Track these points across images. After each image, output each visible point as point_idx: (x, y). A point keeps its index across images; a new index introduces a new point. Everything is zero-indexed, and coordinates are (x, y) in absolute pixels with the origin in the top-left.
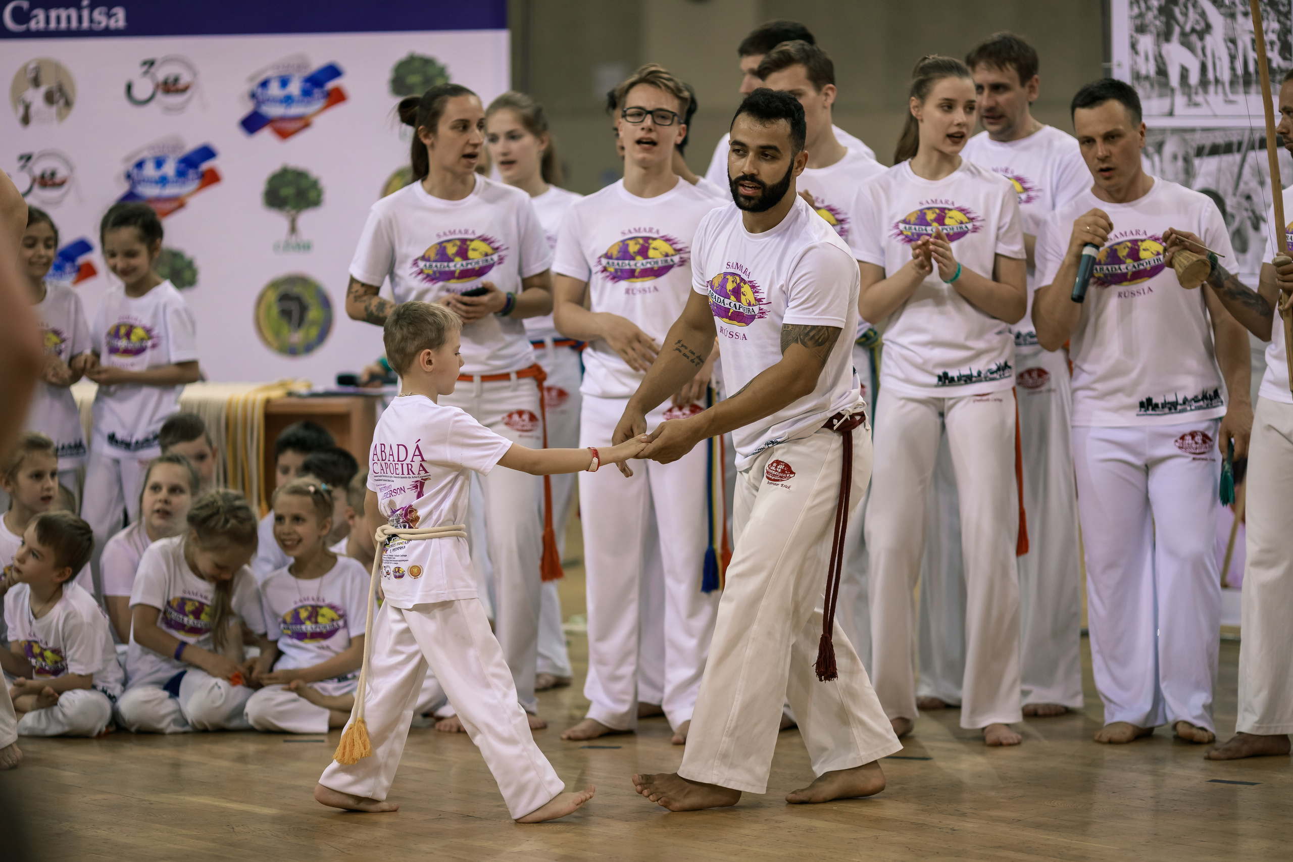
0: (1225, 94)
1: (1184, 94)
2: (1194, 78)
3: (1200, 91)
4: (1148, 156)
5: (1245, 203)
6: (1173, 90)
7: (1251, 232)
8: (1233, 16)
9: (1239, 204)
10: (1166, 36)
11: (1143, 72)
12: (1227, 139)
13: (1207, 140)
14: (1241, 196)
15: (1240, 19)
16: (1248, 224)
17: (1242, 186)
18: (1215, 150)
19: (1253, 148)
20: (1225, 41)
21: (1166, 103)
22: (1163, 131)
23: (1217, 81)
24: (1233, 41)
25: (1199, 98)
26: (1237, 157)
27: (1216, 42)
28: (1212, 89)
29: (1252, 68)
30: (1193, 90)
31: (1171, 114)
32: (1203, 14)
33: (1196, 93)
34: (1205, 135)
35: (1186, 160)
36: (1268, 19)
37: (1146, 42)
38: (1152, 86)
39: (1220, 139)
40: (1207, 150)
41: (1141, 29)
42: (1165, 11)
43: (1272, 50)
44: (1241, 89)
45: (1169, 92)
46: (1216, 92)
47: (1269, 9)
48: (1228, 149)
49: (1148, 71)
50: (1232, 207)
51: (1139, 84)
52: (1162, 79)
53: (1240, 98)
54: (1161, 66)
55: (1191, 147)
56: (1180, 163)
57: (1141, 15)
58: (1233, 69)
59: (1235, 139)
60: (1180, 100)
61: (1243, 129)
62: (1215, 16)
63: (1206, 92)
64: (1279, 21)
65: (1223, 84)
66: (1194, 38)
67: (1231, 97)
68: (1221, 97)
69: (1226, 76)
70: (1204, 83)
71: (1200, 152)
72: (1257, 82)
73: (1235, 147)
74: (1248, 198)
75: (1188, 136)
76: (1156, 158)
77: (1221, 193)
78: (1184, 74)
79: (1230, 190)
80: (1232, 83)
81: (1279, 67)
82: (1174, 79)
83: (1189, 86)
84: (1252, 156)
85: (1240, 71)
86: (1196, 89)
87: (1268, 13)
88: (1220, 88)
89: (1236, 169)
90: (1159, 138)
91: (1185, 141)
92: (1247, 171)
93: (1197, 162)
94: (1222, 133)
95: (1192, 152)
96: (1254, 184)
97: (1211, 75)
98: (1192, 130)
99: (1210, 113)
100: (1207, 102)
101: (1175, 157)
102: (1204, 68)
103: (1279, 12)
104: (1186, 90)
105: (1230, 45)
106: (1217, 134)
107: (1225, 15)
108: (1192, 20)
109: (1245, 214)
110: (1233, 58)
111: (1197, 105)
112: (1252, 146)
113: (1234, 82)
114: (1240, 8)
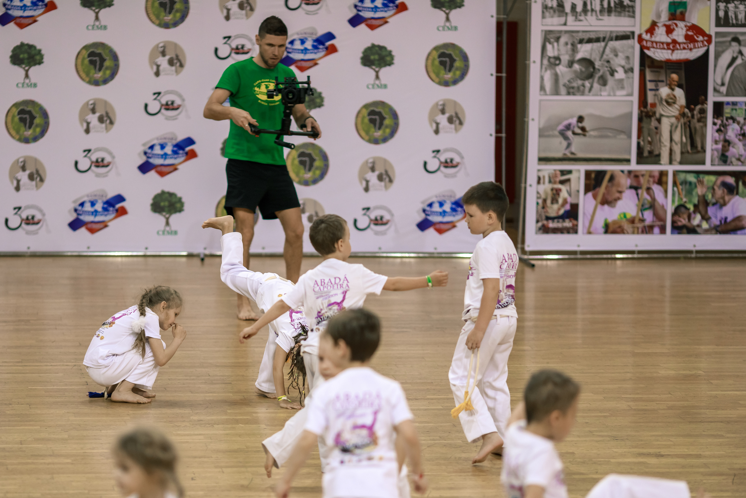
0: (597, 16)
1: (573, 15)
2: (579, 8)
3: (583, 14)
4: (550, 43)
5: (606, 64)
6: (567, 14)
7: (609, 77)
9: (603, 64)
11: (550, 5)
12: (597, 36)
13: (586, 36)
14: (604, 61)
16: (608, 73)
17: (605, 57)
18: (590, 41)
21: (562, 20)
22: (560, 32)
23: (592, 10)
25: (582, 18)
26: (603, 44)
28: (589, 13)
29: (612, 5)
30: (578, 14)
31: (565, 24)
33: (580, 15)
34: (584, 34)
35: (573, 45)
38: (554, 11)
39: (593, 36)
40: (585, 41)
44: (606, 14)
45: (565, 15)
46: (592, 15)
48: (598, 40)
49: (552, 5)
50: (599, 66)
51: (547, 11)
52: (561, 9)
53: (606, 18)
54: (561, 3)
55: (577, 39)
56: (569, 46)
58: (602, 5)
59: (601, 36)
60: (570, 19)
61: (606, 32)
63: (586, 14)
65: (596, 12)
67: (600, 17)
68: (594, 17)
69: (598, 8)
70: (585, 10)
71: (581, 41)
72: (615, 11)
73: (601, 39)
74: (608, 62)
75: (574, 34)
76: (555, 44)
77: (592, 59)
78: (574, 7)
79: (598, 58)
80: (601, 11)
81: (628, 4)
82: (568, 8)
83: (577, 12)
85: (606, 6)
86: (580, 13)
88: (594, 13)
89: (601, 49)
90: (558, 35)
91: (573, 36)
92: (608, 50)
93: (579, 46)
94: (594, 33)
95: (576, 42)
96: (611, 56)
97: (589, 7)
98: (578, 32)
99: (588, 24)
100: (586, 19)
101: (567, 44)
102: (585, 4)
104: (575, 14)
106: (591, 33)
109: (606, 69)
111: (580, 20)
112: (611, 39)
113: (602, 11)
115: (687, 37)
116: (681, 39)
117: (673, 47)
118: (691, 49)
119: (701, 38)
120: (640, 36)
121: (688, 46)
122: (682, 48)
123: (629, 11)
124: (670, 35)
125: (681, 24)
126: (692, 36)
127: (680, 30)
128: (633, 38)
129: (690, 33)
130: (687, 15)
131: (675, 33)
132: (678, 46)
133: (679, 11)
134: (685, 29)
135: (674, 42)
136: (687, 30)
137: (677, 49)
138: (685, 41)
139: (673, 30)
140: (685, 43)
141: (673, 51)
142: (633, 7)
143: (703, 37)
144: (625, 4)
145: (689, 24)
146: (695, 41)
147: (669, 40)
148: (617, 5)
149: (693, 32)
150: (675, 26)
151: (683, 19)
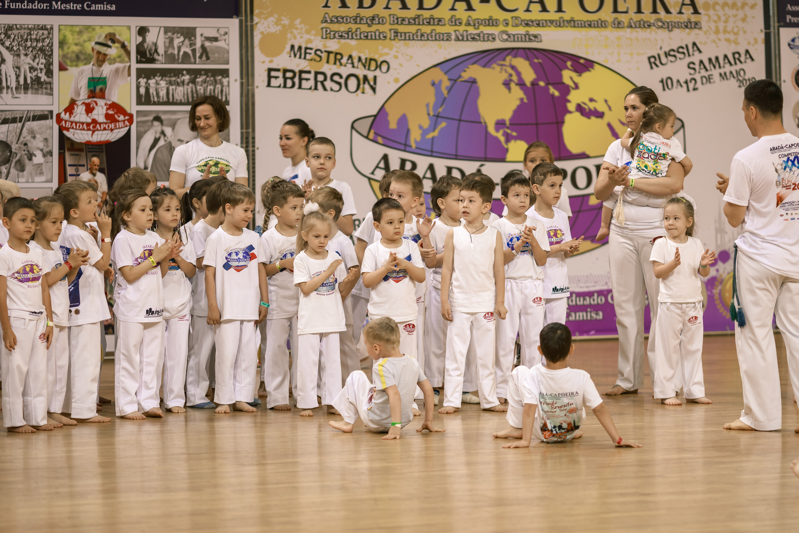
0: (13, 94)
5: (24, 147)
7: (27, 161)
8: (19, 55)
9: (20, 147)
12: (13, 116)
13: (2, 117)
14: (21, 144)
15: (23, 57)
16: (26, 157)
17: (22, 139)
18: (6, 121)
19: (29, 120)
20: (13, 68)
23: (8, 87)
24: (18, 68)
26: (20, 125)
27: (8, 68)
28: (4, 91)
29: (29, 81)
36: (38, 57)
39: (9, 116)
43: (41, 73)
44: (23, 91)
46: (7, 93)
47: (39, 53)
48: (14, 120)
50: (16, 149)
53: (22, 96)
58: (18, 81)
59: (18, 116)
61: (23, 111)
62: (8, 55)
64: (45, 58)
65: (12, 88)
67: (16, 95)
68: (10, 95)
72: (32, 88)
73: (18, 120)
74: (26, 144)
77: (9, 142)
79: (15, 141)
80: (17, 88)
81: (45, 81)
84: (29, 124)
85: (22, 82)
87: (39, 55)
88: (10, 91)
89: (18, 131)
92: (25, 131)
94: (10, 113)
96: (29, 138)
97: (4, 84)
99: (3, 103)
103: (45, 55)
105: (16, 70)
106: (7, 113)
107: (14, 55)
109: (24, 153)
110: (18, 76)
114: (23, 52)
115: (107, 116)
116: (101, 119)
117: (93, 127)
118: (112, 130)
119: (122, 118)
120: (58, 115)
121: (109, 127)
122: (102, 128)
123: (46, 88)
124: (90, 115)
125: (101, 102)
126: (112, 116)
127: (100, 108)
128: (52, 118)
129: (111, 112)
130: (107, 92)
131: (95, 112)
132: (98, 126)
133: (98, 88)
134: (105, 108)
135: (94, 121)
136: (107, 109)
137: (97, 130)
138: (105, 121)
139: (93, 109)
140: (106, 123)
141: (94, 132)
142: (50, 83)
143: (125, 117)
144: (42, 80)
145: (109, 103)
146: (115, 121)
147: (89, 120)
148: (35, 81)
149: (113, 110)
150: (95, 105)
151: (103, 97)
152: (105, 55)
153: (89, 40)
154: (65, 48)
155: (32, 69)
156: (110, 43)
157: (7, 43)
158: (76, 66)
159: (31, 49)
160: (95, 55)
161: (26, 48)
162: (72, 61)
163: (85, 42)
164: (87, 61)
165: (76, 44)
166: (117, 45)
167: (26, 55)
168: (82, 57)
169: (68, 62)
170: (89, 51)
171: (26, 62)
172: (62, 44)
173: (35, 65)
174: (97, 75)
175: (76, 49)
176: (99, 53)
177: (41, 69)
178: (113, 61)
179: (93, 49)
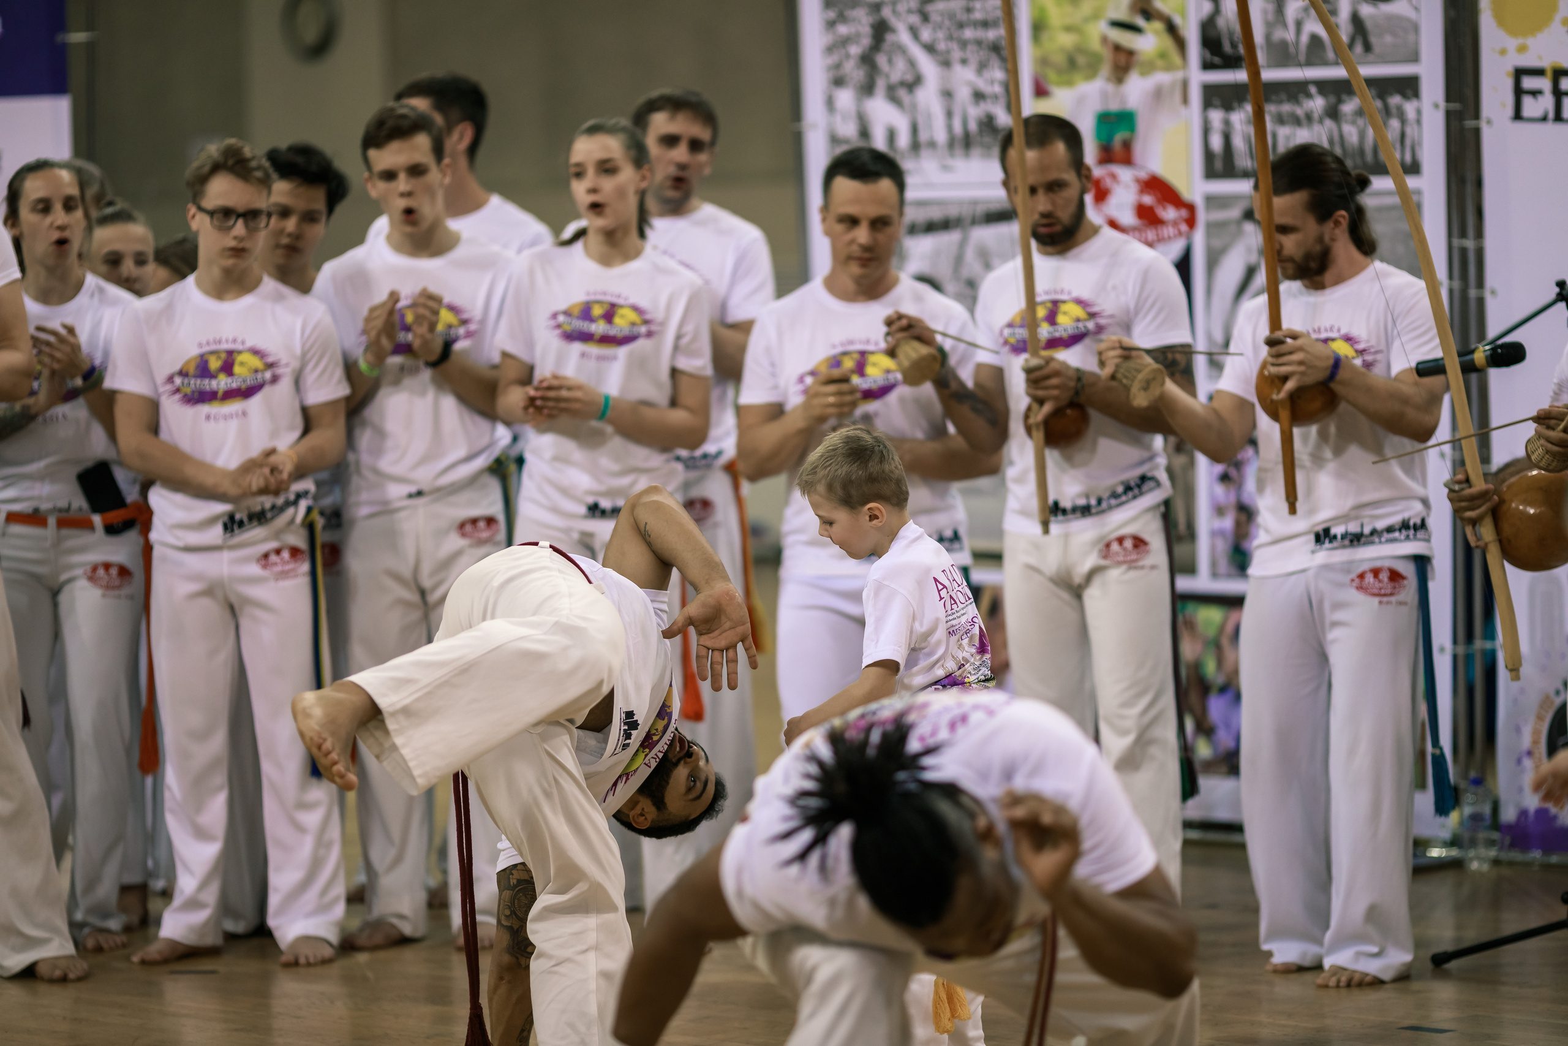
0: (941, 159)
2: (903, 140)
3: (911, 155)
5: (967, 290)
8: (948, 64)
9: (960, 291)
10: (867, 89)
11: (842, 134)
12: (943, 214)
13: (920, 216)
14: (962, 282)
15: (958, 67)
17: (963, 271)
18: (929, 227)
19: (975, 224)
20: (940, 94)
23: (930, 143)
24: (950, 95)
25: (909, 165)
26: (958, 235)
27: (928, 97)
28: (924, 153)
29: (972, 127)
30: (902, 156)
32: (912, 63)
34: (917, 209)
36: (990, 66)
37: (845, 98)
39: (937, 214)
40: (922, 227)
41: (838, 82)
42: (868, 60)
43: (996, 105)
44: (960, 152)
46: (930, 157)
47: (991, 55)
48: (945, 225)
49: (847, 133)
53: (961, 163)
54: (866, 125)
57: (838, 66)
58: (950, 128)
59: (953, 212)
61: (963, 202)
62: (927, 65)
64: (1003, 68)
65: (939, 147)
66: (902, 93)
67: (950, 162)
68: (936, 162)
69: (941, 136)
70: (915, 146)
73: (954, 223)
74: (971, 284)
77: (939, 277)
78: (891, 135)
79: (948, 277)
80: (949, 146)
81: (1005, 125)
82: (879, 141)
83: (897, 150)
84: (976, 234)
85: (958, 130)
86: (906, 153)
87: (991, 61)
88: (935, 152)
89: (955, 251)
92: (970, 254)
93: (908, 243)
94: (938, 207)
96: (977, 268)
97: (923, 136)
99: (925, 182)
100: (919, 170)
102: (914, 129)
103: (1003, 60)
105: (946, 99)
107: (939, 63)
108: (898, 71)
110: (949, 114)
112: (975, 222)
113: (951, 144)
114: (957, 54)
115: (1140, 210)
116: (1127, 215)
119: (1170, 213)
121: (1144, 237)
124: (1102, 207)
125: (1125, 174)
126: (1151, 208)
127: (1123, 191)
129: (1148, 200)
130: (1138, 149)
131: (1113, 200)
133: (1119, 137)
134: (1134, 188)
135: (1113, 225)
136: (1140, 192)
138: (1136, 222)
139: (1109, 191)
140: (1136, 228)
143: (1177, 210)
145: (1143, 175)
146: (1157, 222)
149: (1153, 196)
150: (1112, 181)
151: (1127, 159)
152: (1131, 53)
153: (1096, 16)
154: (1045, 36)
155: (979, 96)
156: (1140, 21)
157: (926, 35)
158: (1069, 83)
159: (971, 48)
160: (1107, 54)
161: (964, 44)
162: (1060, 71)
163: (1087, 20)
164: (1092, 71)
165: (1069, 29)
166: (1158, 25)
167: (964, 62)
168: (1081, 60)
169: (1052, 75)
170: (1095, 45)
171: (965, 77)
172: (1038, 28)
173: (982, 85)
174: (1114, 107)
175: (1066, 40)
176: (1118, 48)
177: (995, 97)
178: (1148, 68)
179: (1105, 40)
